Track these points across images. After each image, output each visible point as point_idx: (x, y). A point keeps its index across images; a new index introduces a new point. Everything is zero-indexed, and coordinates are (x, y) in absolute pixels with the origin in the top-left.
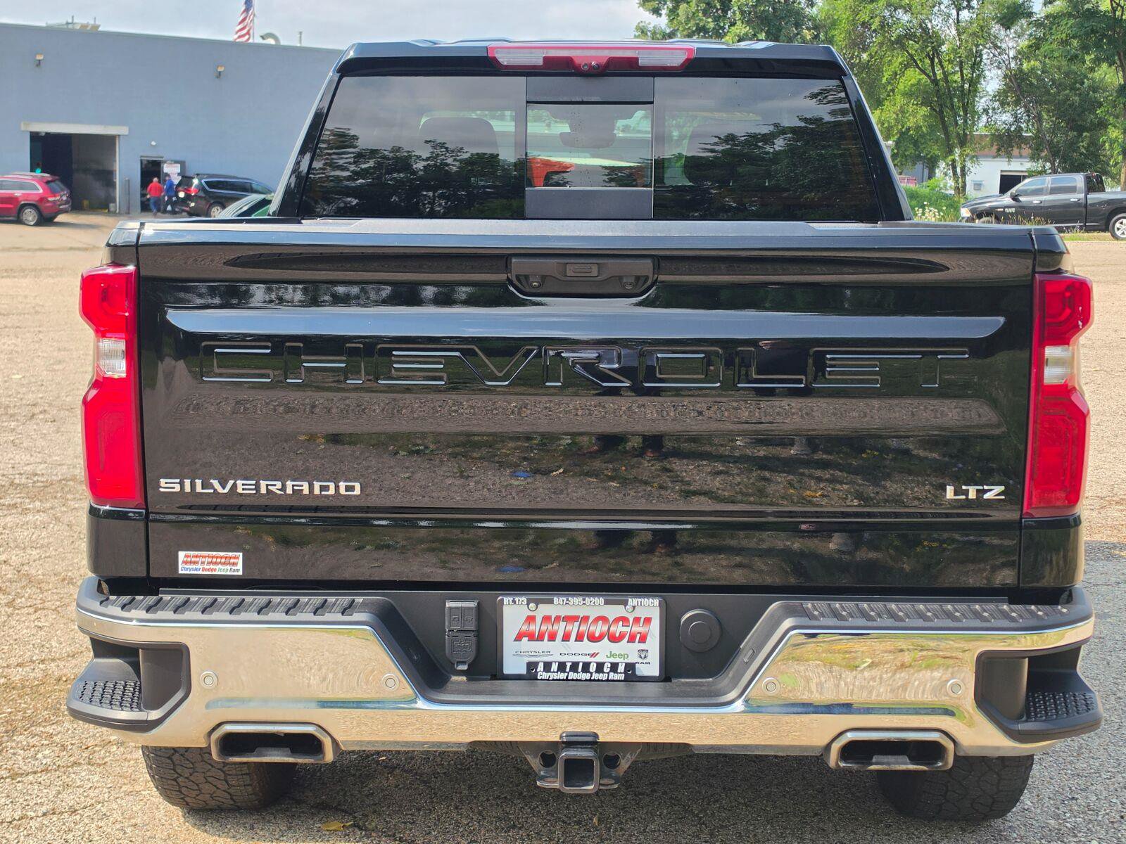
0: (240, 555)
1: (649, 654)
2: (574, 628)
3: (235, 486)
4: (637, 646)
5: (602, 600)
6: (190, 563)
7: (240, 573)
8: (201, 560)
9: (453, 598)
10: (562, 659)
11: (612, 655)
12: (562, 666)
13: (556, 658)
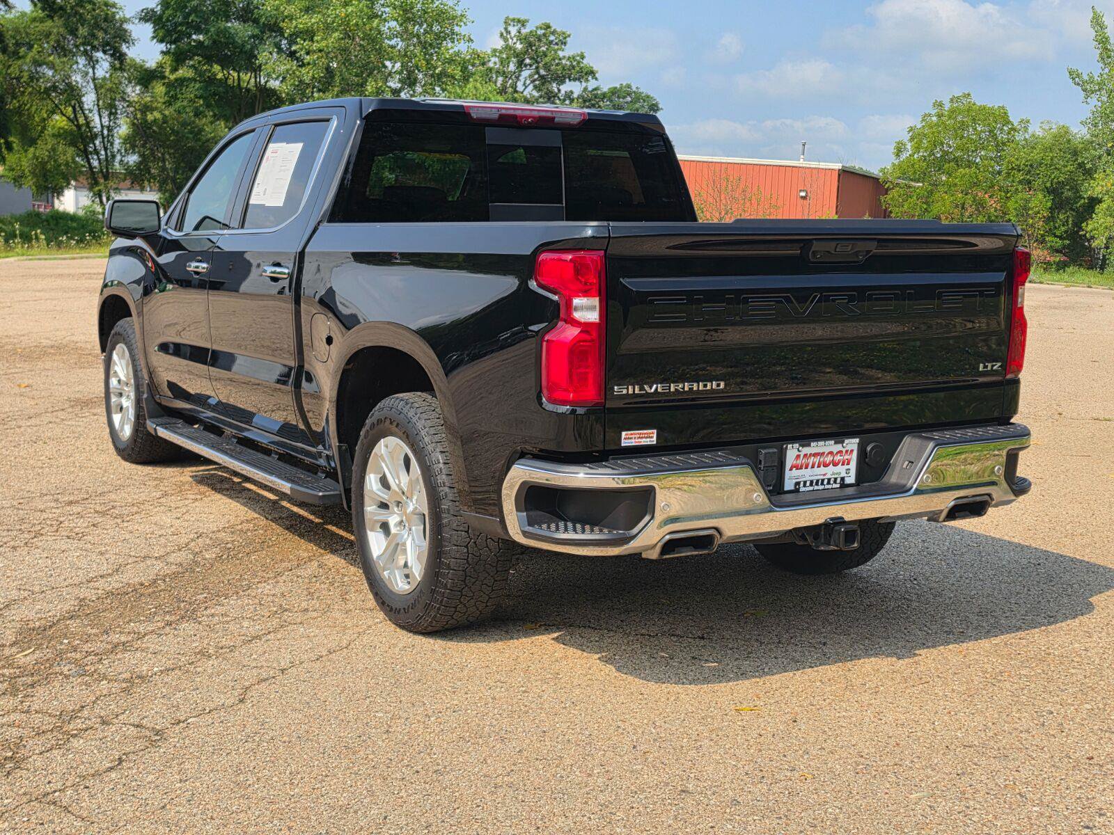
0: (655, 431)
1: (851, 471)
2: (817, 460)
3: (657, 388)
4: (846, 467)
5: (833, 442)
6: (630, 439)
7: (655, 443)
8: (633, 436)
9: (765, 448)
10: (811, 478)
11: (833, 474)
12: (812, 482)
13: (808, 478)
